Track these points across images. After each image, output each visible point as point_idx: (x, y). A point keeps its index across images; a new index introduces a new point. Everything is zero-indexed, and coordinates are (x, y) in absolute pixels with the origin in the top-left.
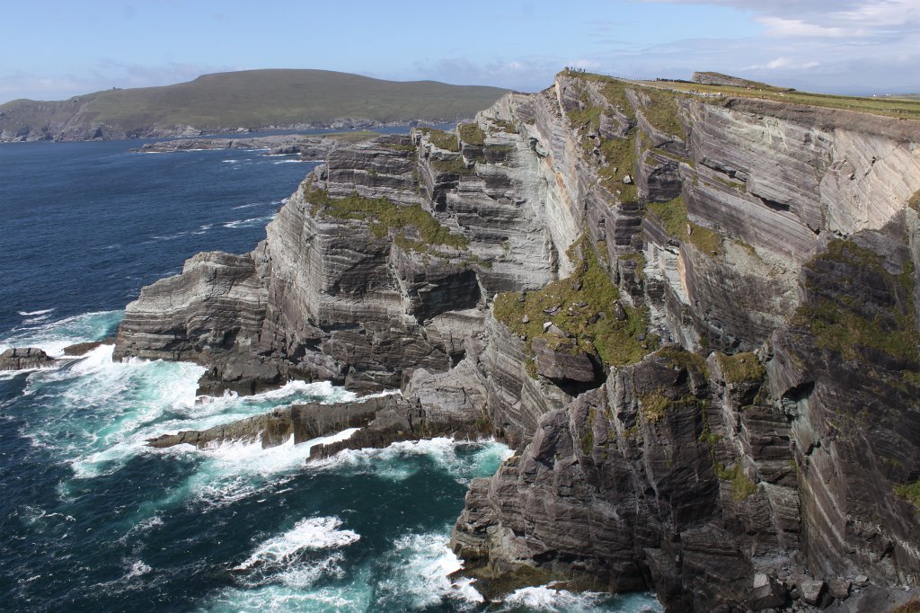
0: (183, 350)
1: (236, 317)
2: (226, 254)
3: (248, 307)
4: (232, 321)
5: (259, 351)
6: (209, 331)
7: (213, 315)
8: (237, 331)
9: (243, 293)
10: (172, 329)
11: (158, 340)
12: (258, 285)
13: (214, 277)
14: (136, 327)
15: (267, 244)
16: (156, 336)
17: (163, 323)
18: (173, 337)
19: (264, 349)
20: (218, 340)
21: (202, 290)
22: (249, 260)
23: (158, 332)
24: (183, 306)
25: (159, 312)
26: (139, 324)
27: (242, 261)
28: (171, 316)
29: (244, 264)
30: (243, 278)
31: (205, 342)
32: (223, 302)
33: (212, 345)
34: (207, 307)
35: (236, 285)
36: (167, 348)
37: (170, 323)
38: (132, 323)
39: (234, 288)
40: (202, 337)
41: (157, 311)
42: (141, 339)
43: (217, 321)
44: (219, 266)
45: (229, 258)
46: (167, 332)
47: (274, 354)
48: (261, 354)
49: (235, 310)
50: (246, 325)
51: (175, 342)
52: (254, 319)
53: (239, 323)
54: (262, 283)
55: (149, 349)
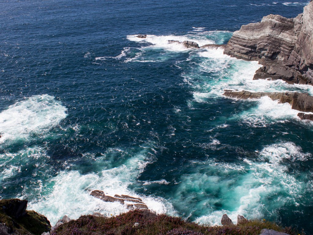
0: (253, 56)
1: (280, 46)
2: (282, 17)
3: (286, 43)
4: (277, 48)
6: (266, 50)
7: (269, 43)
8: (279, 53)
9: (286, 37)
10: (251, 46)
11: (243, 49)
12: (294, 34)
13: (274, 27)
14: (236, 42)
15: (302, 16)
16: (243, 48)
17: (247, 43)
18: (250, 49)
19: (289, 64)
20: (269, 55)
21: (268, 31)
22: (292, 22)
23: (244, 46)
24: (258, 37)
25: (247, 37)
26: (237, 41)
27: (288, 21)
28: (251, 40)
29: (289, 23)
30: (287, 29)
31: (263, 55)
32: (275, 38)
33: (266, 57)
34: (268, 39)
35: (283, 32)
36: (246, 54)
37: (250, 43)
38: (235, 40)
39: (282, 33)
40: (263, 52)
41: (246, 37)
42: (237, 47)
43: (271, 47)
44: (277, 22)
45: (283, 19)
46: (248, 47)
49: (280, 43)
50: (284, 51)
51: (251, 52)
52: (288, 49)
53: (280, 50)
54: (296, 34)
55: (239, 52)
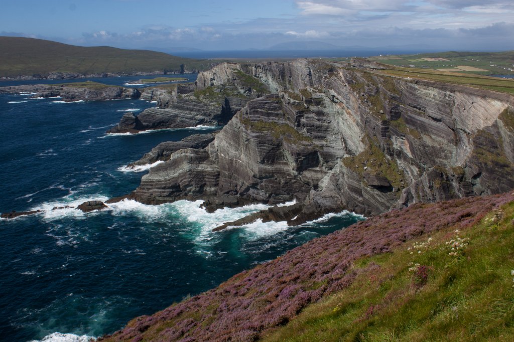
0: (176, 196)
1: (204, 178)
2: (195, 149)
3: (209, 173)
4: (202, 180)
5: (223, 192)
6: (192, 185)
7: (193, 178)
8: (205, 185)
9: (204, 167)
10: (172, 186)
11: (164, 192)
12: (212, 163)
13: (191, 160)
14: (150, 187)
15: (213, 144)
16: (163, 190)
17: (166, 184)
18: (171, 190)
19: (226, 191)
20: (197, 189)
21: (186, 167)
22: (206, 152)
23: (164, 188)
24: (175, 175)
25: (162, 179)
26: (152, 185)
27: (202, 152)
28: (169, 180)
29: (204, 154)
30: (204, 160)
31: (190, 191)
32: (197, 172)
33: (193, 192)
34: (190, 174)
35: (201, 164)
36: (169, 196)
37: (170, 183)
38: (147, 185)
39: (200, 165)
40: (188, 189)
41: (160, 178)
42: (156, 192)
43: (196, 181)
44: (193, 155)
45: (196, 151)
46: (168, 188)
47: (230, 193)
48: (225, 193)
49: (203, 175)
50: (210, 182)
51: (173, 192)
52: (213, 179)
53: (206, 181)
54: (215, 162)
55: (160, 196)
